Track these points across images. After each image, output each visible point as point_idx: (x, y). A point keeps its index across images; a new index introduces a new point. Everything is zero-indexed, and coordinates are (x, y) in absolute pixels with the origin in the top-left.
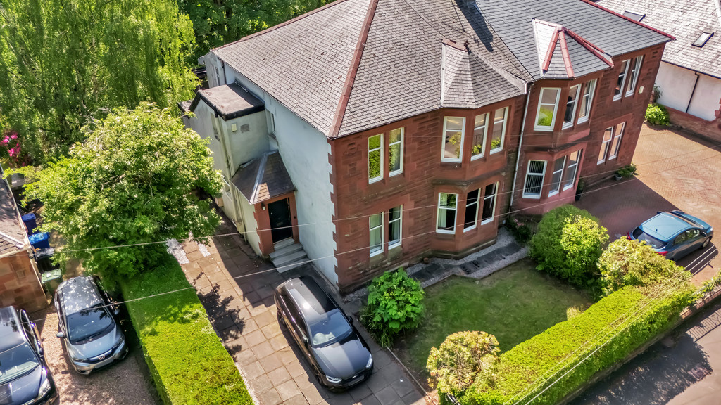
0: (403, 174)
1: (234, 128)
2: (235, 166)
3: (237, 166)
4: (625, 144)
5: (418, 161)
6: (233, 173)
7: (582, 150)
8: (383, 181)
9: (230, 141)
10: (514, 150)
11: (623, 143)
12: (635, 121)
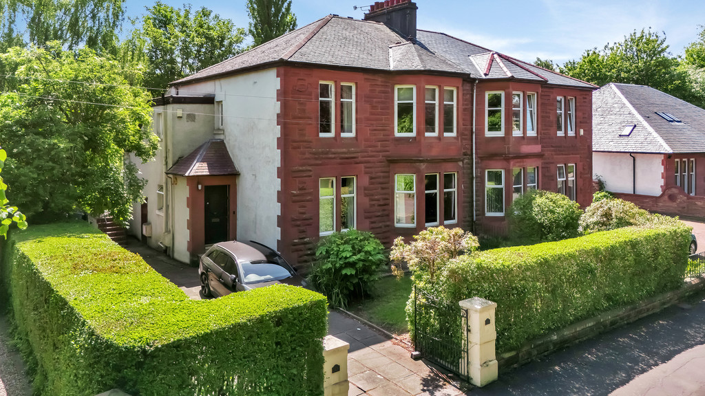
0: (356, 138)
1: (180, 113)
2: (173, 157)
3: (176, 159)
4: (581, 189)
5: (371, 128)
6: (170, 165)
7: (538, 167)
8: (335, 138)
9: (173, 128)
10: (469, 152)
11: (579, 188)
12: (584, 165)
